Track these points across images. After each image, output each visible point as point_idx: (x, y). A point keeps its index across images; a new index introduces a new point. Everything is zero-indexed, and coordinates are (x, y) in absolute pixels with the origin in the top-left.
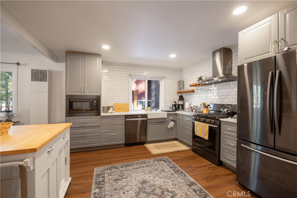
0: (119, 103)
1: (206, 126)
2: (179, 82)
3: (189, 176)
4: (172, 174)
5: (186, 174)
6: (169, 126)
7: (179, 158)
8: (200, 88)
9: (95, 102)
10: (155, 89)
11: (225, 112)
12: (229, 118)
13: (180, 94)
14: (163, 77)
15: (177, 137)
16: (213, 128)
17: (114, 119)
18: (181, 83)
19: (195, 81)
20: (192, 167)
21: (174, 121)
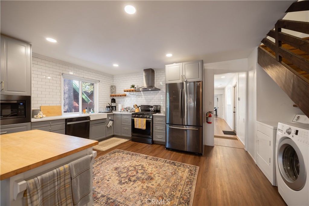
0: (48, 105)
1: (144, 120)
2: (112, 86)
3: (142, 154)
4: (131, 157)
5: (139, 154)
6: (109, 125)
7: (126, 148)
8: (132, 93)
9: (22, 104)
10: (69, 90)
11: (153, 110)
12: (157, 113)
13: (112, 98)
14: (98, 80)
15: (115, 134)
16: (148, 121)
17: (51, 125)
18: (113, 88)
19: (129, 88)
20: (139, 149)
21: (113, 120)
